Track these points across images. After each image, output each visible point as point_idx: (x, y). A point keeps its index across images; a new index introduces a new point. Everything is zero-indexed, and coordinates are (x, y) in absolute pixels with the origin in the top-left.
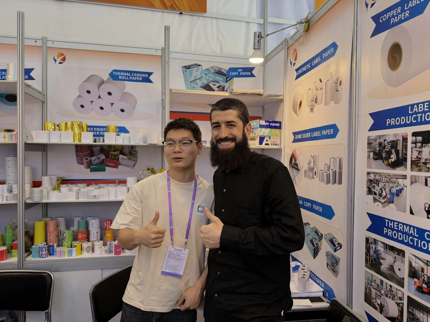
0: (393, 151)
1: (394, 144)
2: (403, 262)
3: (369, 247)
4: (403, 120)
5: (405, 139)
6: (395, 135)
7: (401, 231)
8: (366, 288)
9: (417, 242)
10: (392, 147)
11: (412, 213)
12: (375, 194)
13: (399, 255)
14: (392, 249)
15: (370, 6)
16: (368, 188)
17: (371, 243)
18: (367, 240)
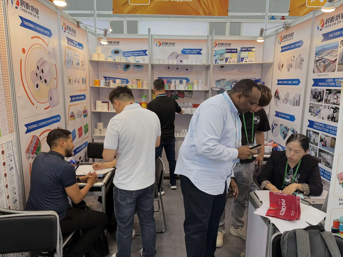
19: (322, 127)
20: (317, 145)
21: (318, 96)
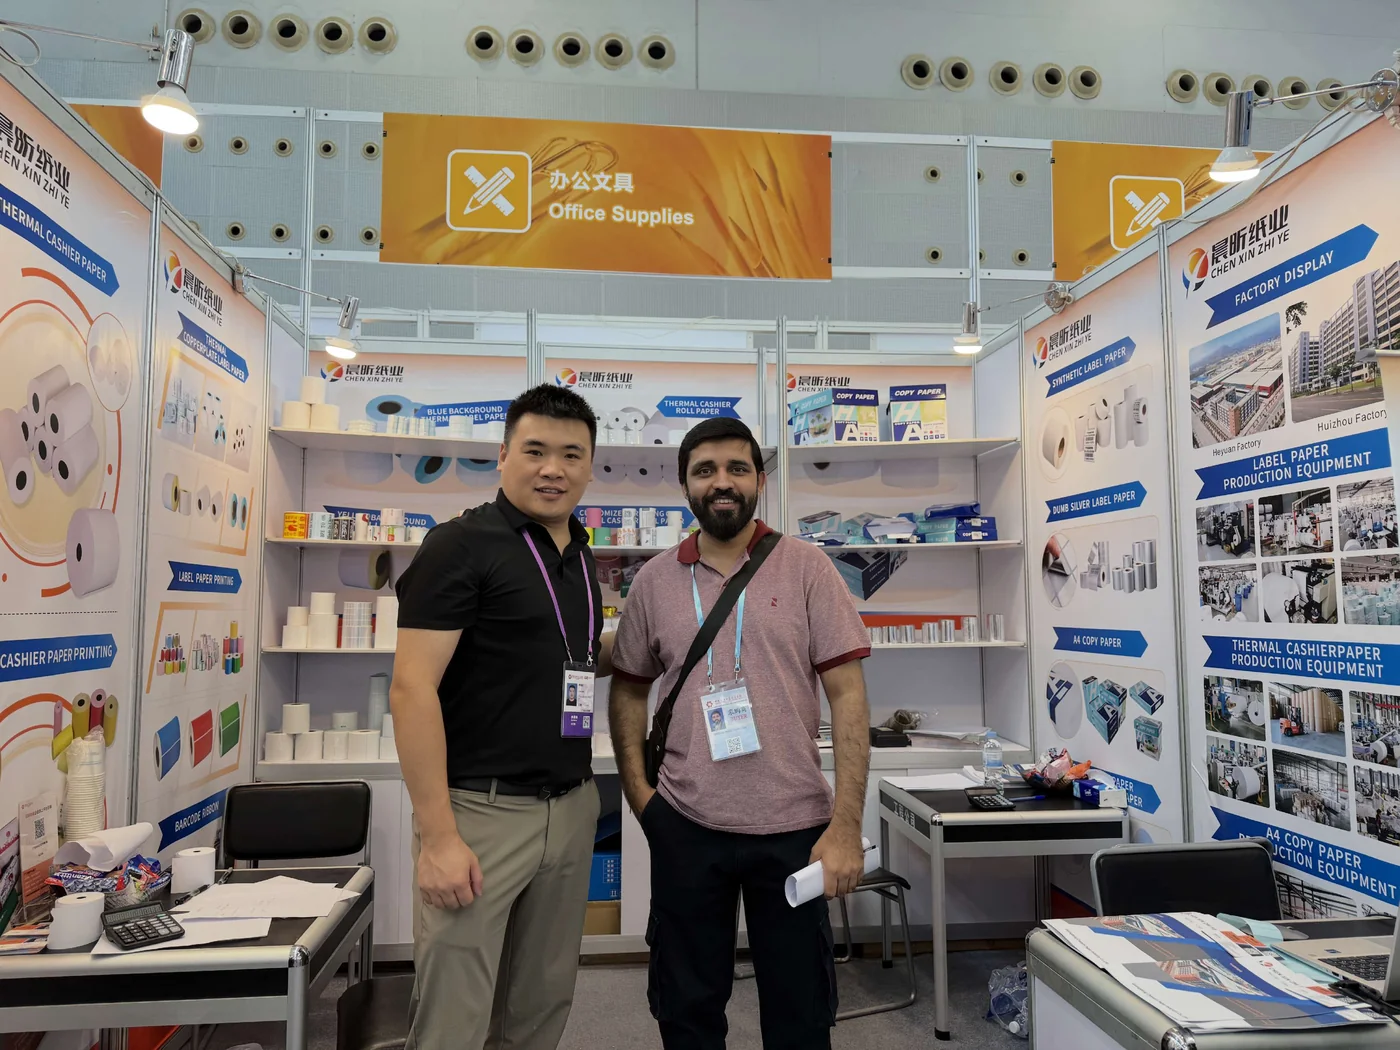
19: (1272, 654)
20: (1260, 736)
21: (1231, 529)
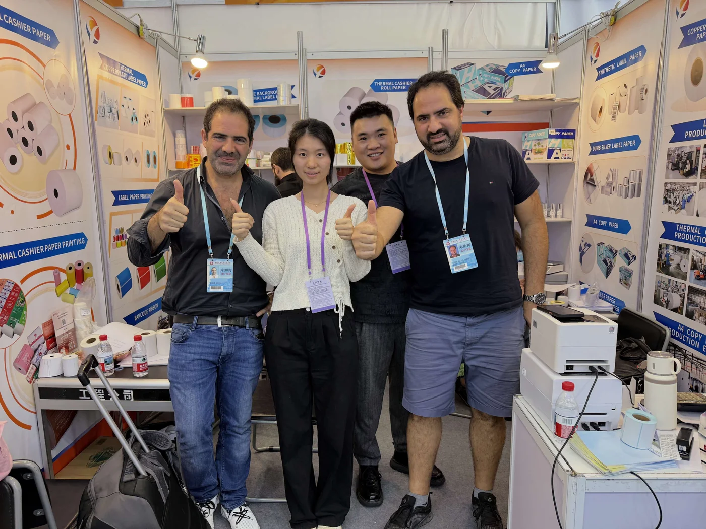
0: (688, 162)
1: (689, 155)
2: (688, 259)
3: (662, 253)
4: (698, 133)
5: (698, 151)
6: (691, 147)
7: (688, 233)
8: (656, 291)
9: (700, 238)
10: (688, 158)
11: (698, 215)
12: (670, 202)
13: (685, 253)
14: (680, 249)
15: (680, 15)
16: (665, 198)
17: (663, 248)
18: (660, 246)
